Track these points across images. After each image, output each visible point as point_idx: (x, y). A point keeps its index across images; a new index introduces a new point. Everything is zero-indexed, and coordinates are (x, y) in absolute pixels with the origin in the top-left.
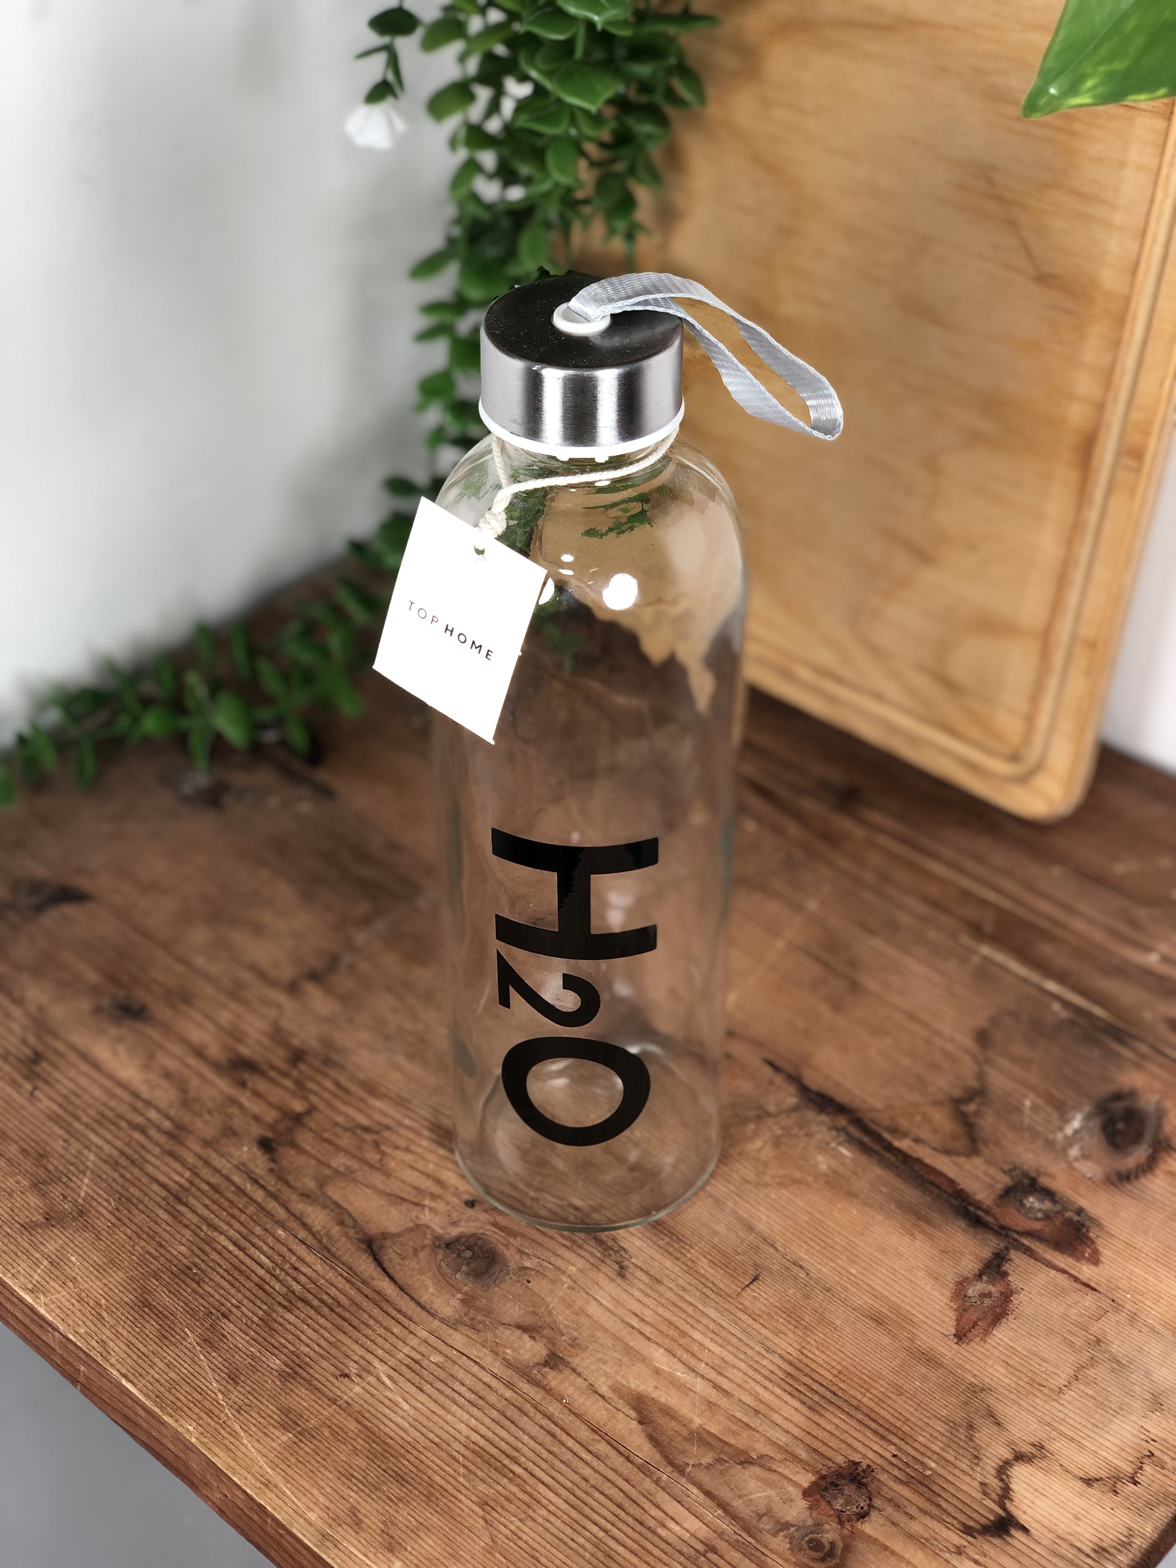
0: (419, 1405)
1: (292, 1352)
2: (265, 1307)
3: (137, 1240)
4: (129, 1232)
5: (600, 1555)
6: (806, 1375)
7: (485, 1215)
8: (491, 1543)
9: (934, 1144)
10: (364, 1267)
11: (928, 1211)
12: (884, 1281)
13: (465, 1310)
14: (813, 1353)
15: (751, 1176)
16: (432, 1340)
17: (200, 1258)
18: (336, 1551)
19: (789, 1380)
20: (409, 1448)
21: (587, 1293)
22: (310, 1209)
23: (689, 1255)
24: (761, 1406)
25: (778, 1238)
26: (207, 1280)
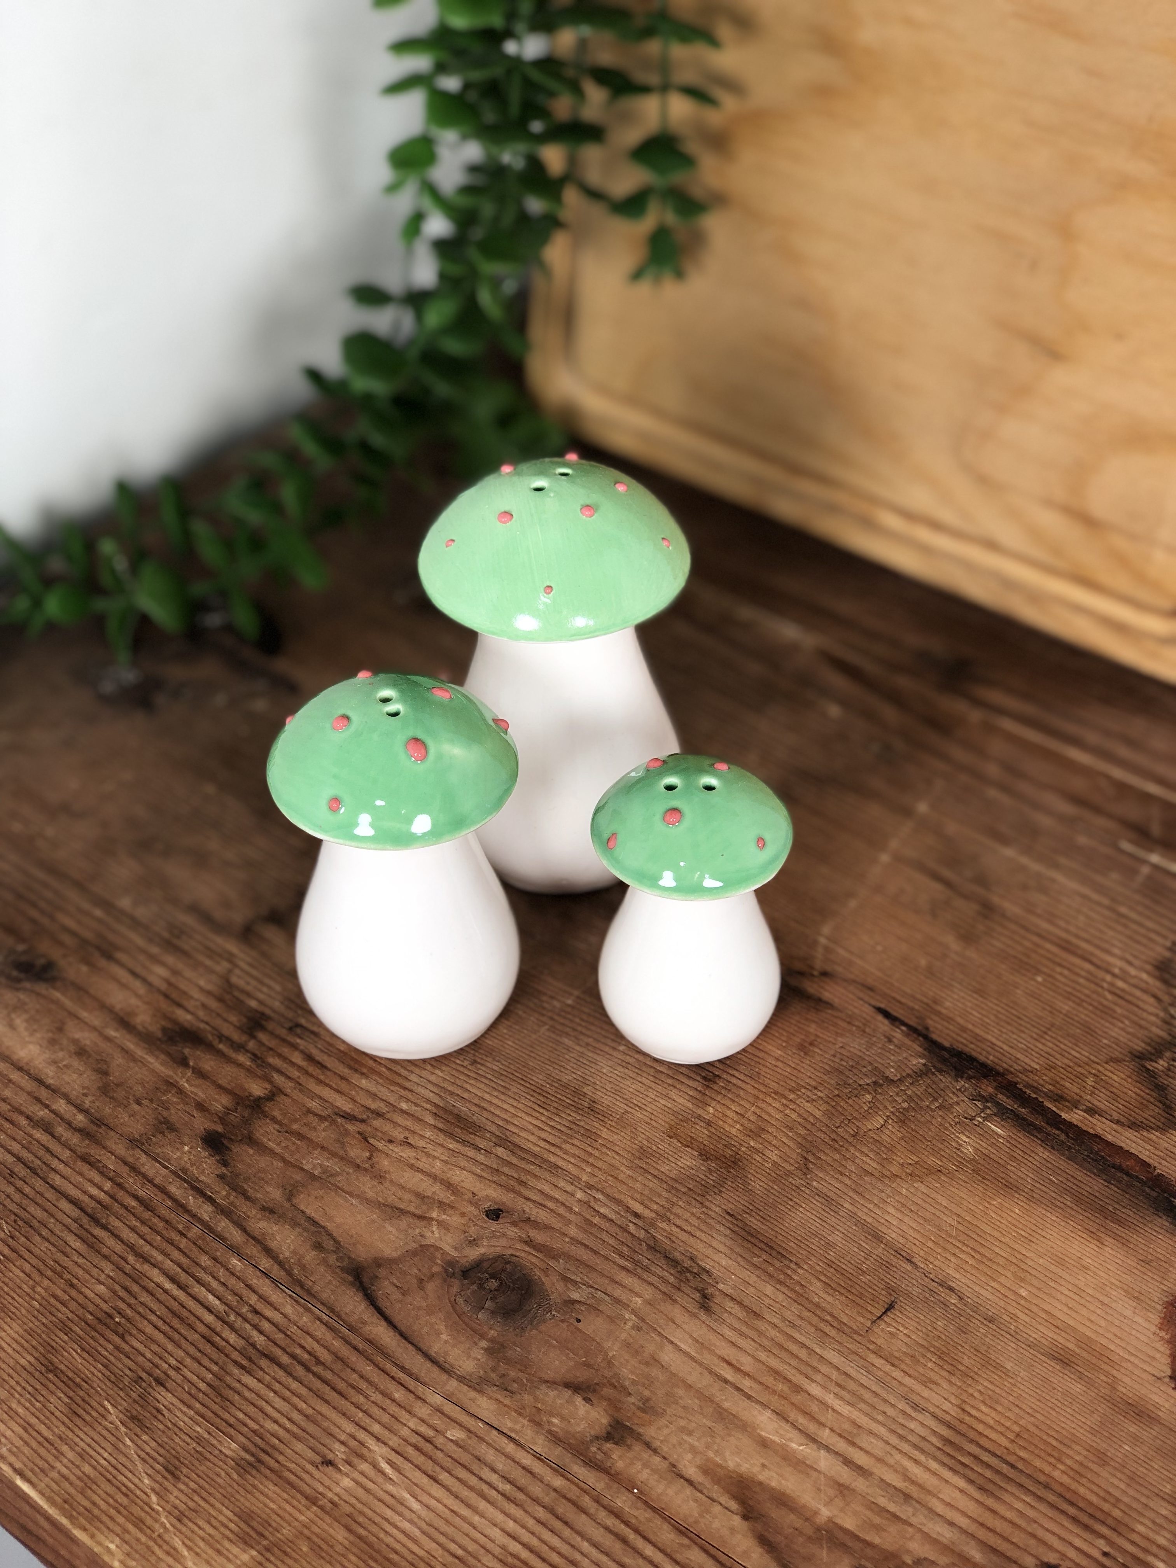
0: (433, 1503)
1: (254, 1432)
2: (215, 1368)
3: (38, 1278)
4: (27, 1267)
6: (971, 1441)
7: (513, 1229)
9: (1116, 1116)
10: (352, 1307)
11: (1116, 1206)
12: (1067, 1305)
13: (491, 1363)
14: (978, 1410)
15: (873, 1165)
16: (449, 1408)
17: (124, 1301)
19: (948, 1449)
21: (660, 1334)
22: (275, 1228)
23: (795, 1277)
24: (912, 1488)
25: (915, 1249)
26: (134, 1332)
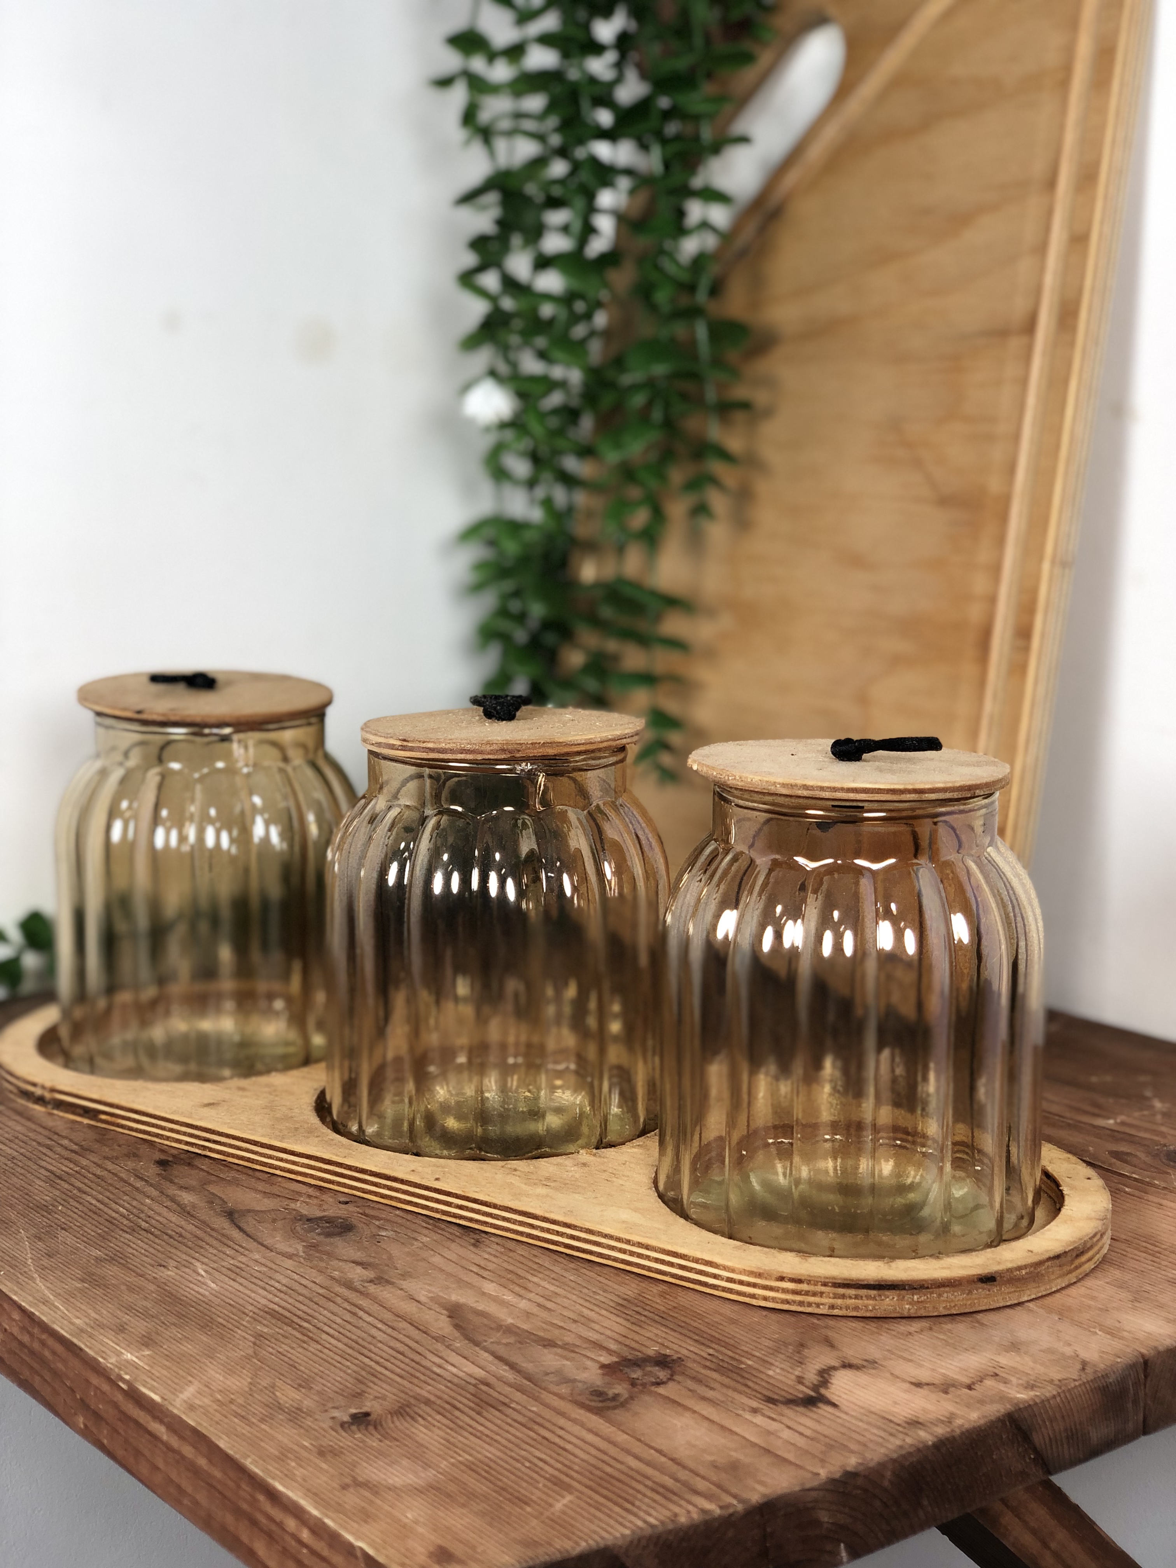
0: (226, 1286)
1: (118, 1251)
2: (106, 1229)
5: (363, 1373)
6: (638, 1306)
7: (355, 1208)
8: (252, 1354)
10: (218, 1223)
13: (305, 1251)
16: (263, 1261)
17: (58, 1203)
18: (89, 1339)
19: (620, 1308)
20: (201, 1303)
21: (435, 1252)
22: (185, 1194)
24: (582, 1319)
26: (59, 1213)
